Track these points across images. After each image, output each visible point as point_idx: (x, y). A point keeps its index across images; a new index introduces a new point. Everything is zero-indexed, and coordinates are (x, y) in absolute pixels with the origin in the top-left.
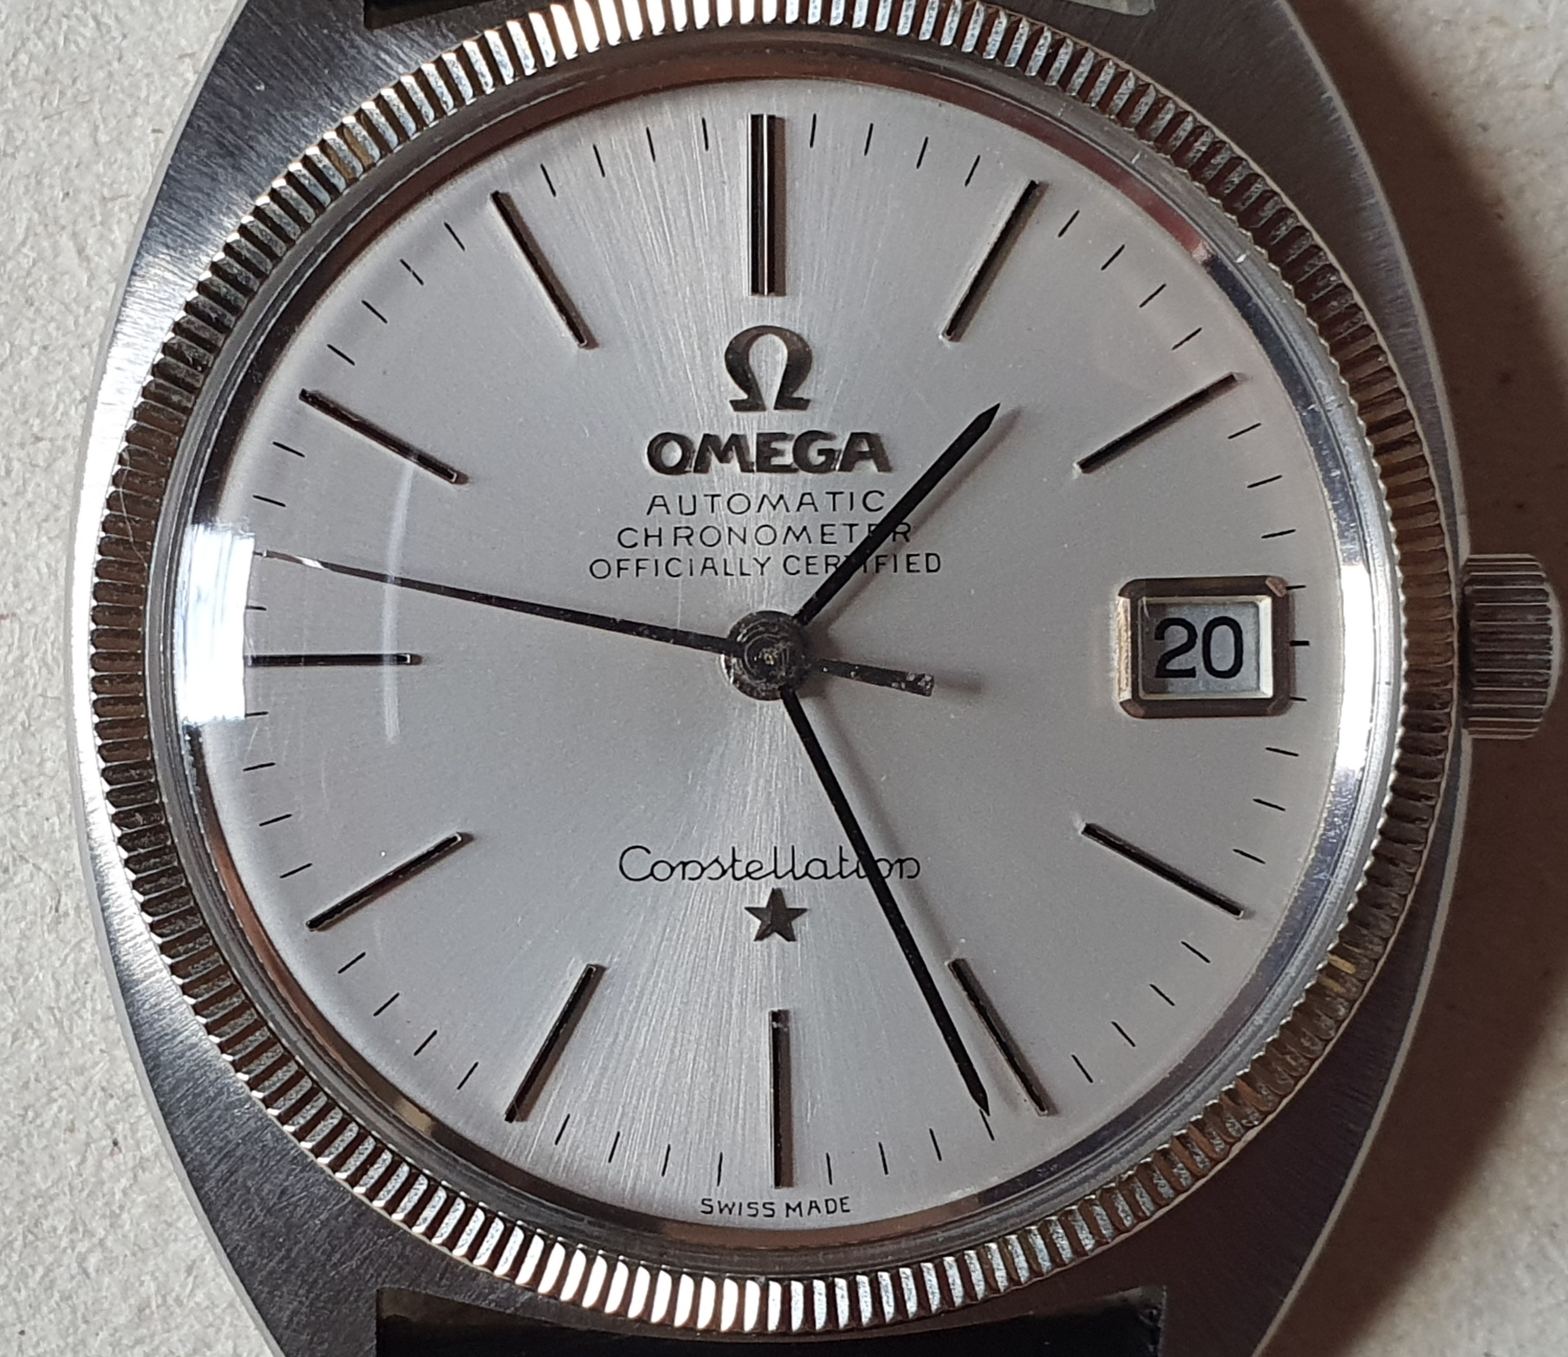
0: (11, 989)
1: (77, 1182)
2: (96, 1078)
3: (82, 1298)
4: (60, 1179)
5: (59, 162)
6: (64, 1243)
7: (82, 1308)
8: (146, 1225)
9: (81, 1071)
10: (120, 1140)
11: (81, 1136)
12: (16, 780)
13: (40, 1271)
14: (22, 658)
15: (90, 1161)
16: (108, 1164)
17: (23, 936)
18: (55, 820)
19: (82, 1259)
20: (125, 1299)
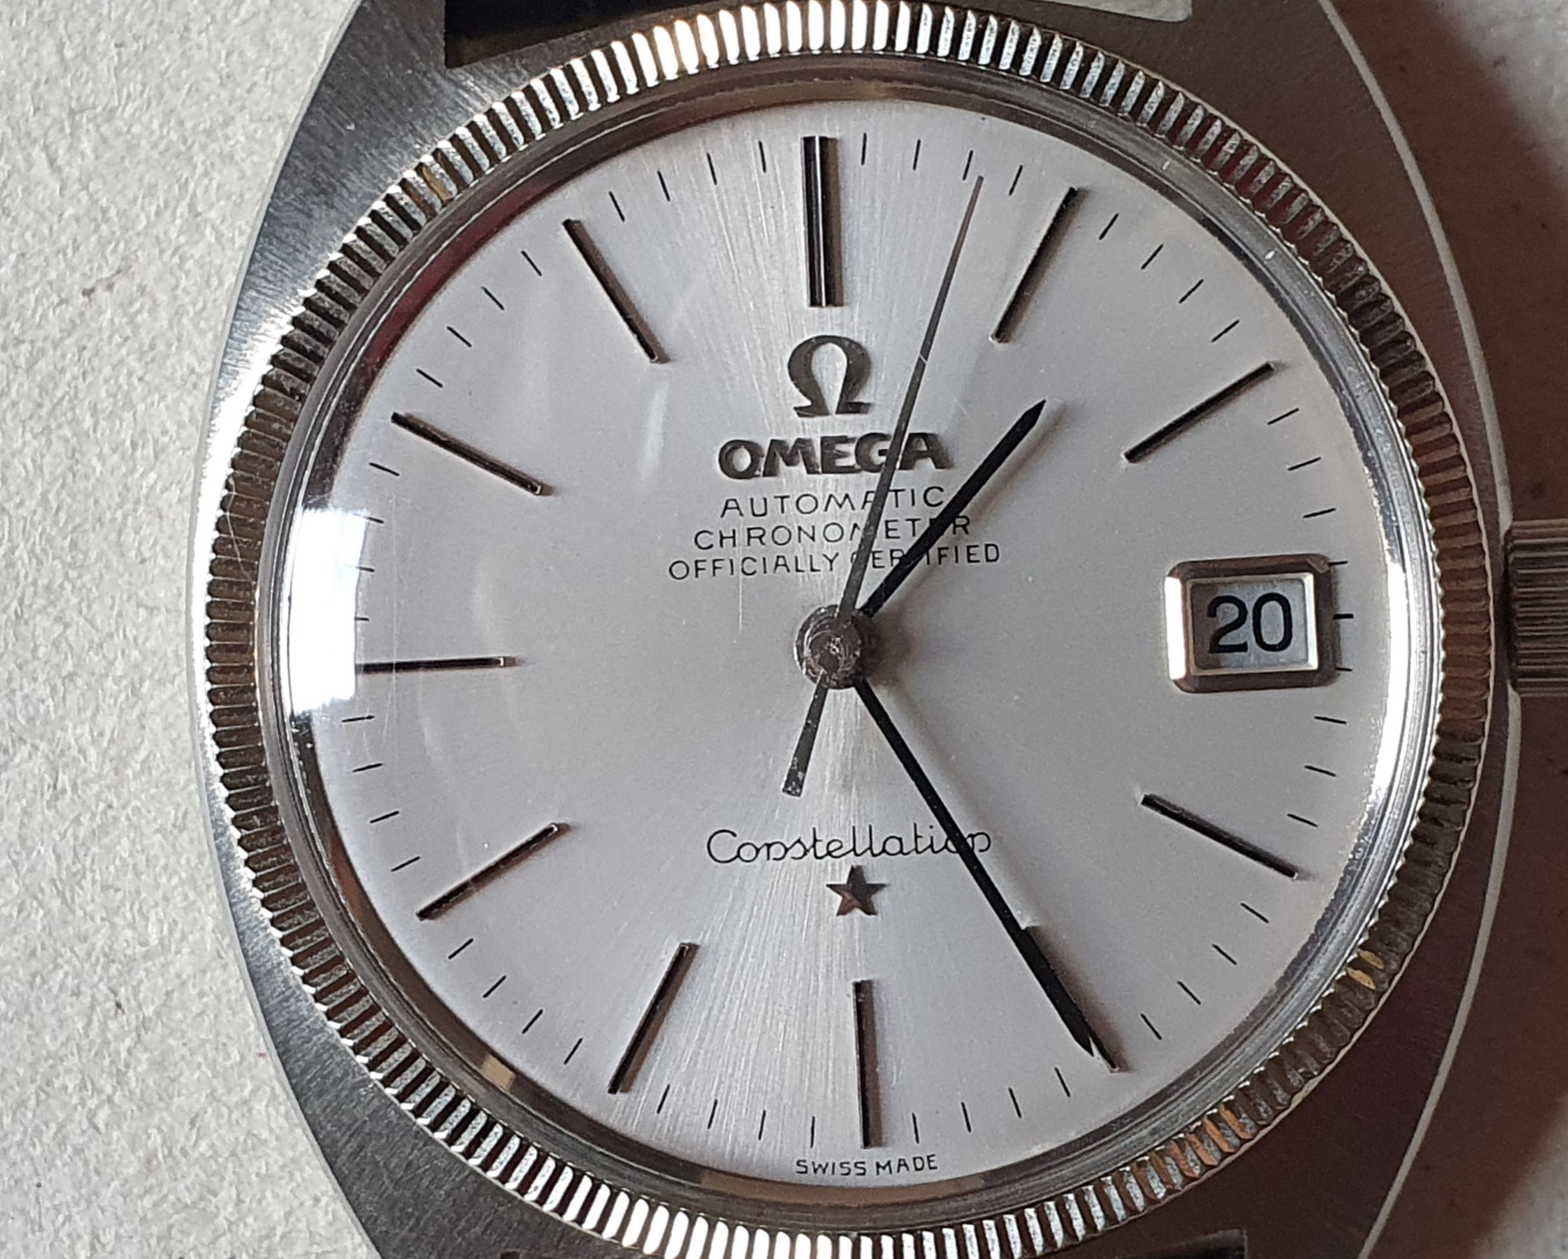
0: (15, 864)
1: (85, 1043)
2: (99, 946)
3: (94, 1151)
4: (68, 1039)
5: (28, 78)
6: (75, 1100)
7: (94, 1161)
8: (151, 1082)
9: (84, 938)
10: (123, 1002)
11: (86, 1000)
12: (12, 666)
13: (53, 1127)
14: (12, 550)
15: (95, 1024)
16: (113, 1025)
17: (25, 812)
18: (50, 702)
19: (91, 1116)
20: (133, 1150)
